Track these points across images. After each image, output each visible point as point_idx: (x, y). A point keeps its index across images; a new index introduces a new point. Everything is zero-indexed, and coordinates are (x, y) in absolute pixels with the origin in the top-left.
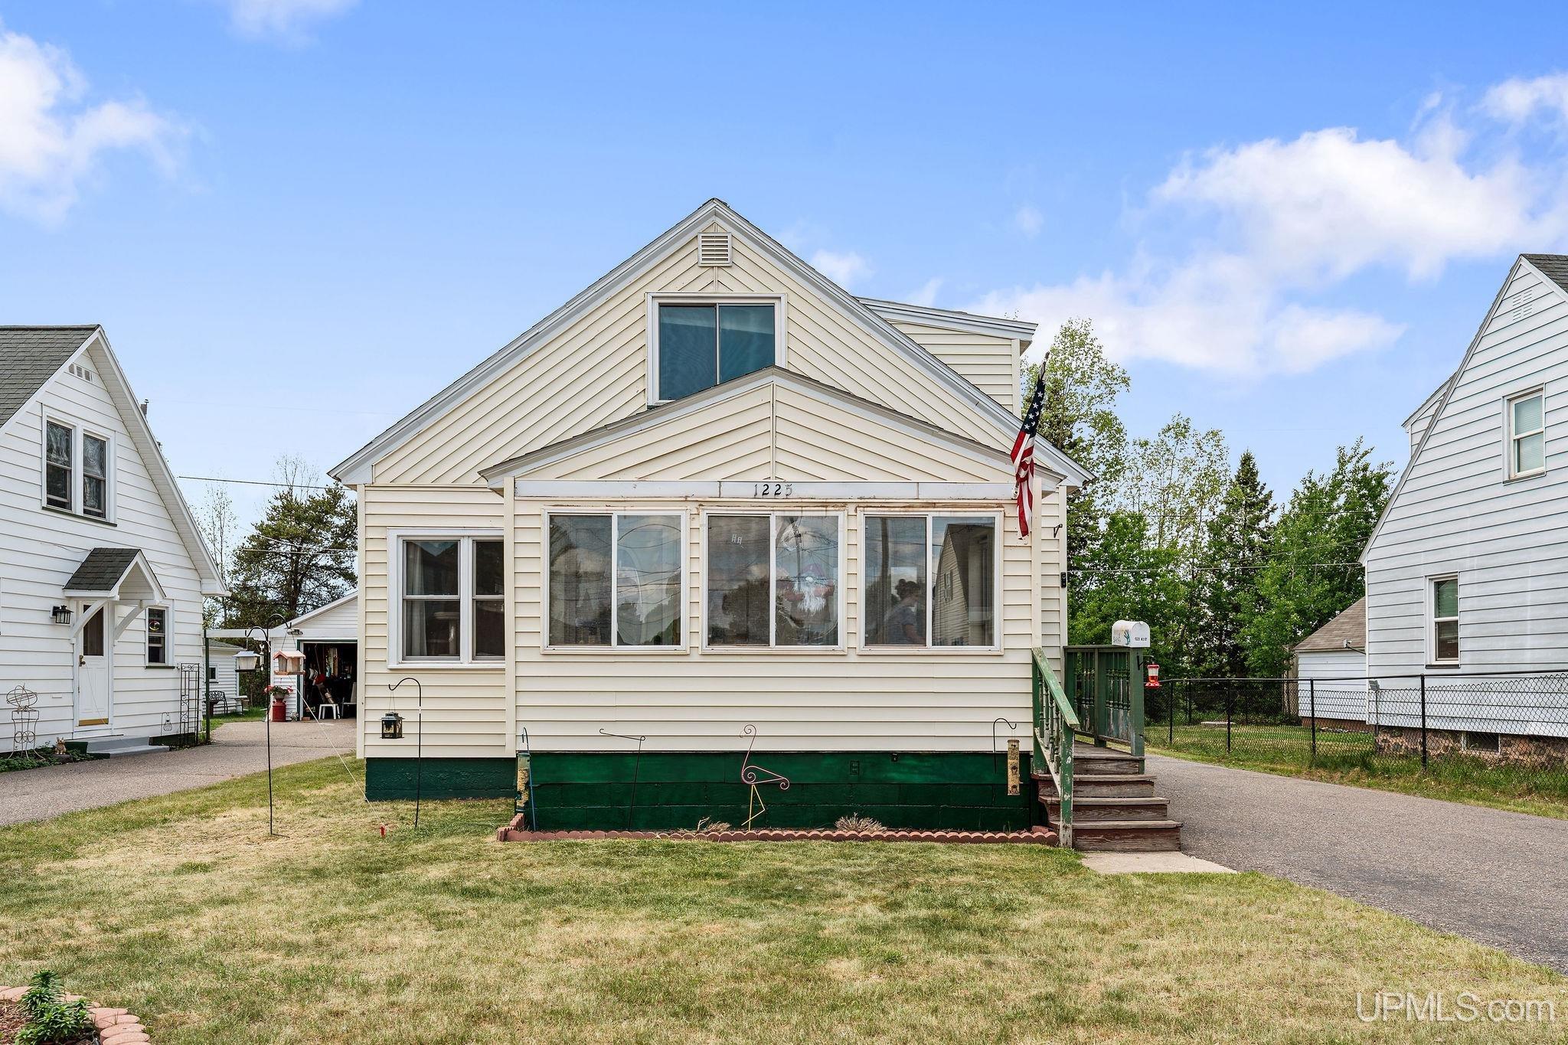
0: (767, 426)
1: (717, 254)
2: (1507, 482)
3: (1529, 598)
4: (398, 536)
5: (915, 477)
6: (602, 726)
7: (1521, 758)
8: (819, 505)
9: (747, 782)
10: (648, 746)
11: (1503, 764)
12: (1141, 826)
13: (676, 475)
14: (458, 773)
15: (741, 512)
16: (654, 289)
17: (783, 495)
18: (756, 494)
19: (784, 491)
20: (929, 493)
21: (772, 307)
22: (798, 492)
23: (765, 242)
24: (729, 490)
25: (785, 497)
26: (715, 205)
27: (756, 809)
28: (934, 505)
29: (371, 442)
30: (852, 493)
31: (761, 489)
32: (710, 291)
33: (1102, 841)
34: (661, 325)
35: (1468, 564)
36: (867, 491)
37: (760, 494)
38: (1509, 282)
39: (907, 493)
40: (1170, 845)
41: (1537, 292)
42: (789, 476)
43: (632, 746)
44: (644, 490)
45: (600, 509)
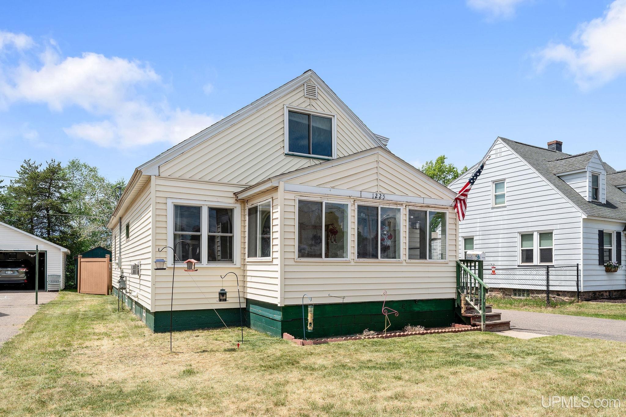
0: (375, 171)
1: (311, 92)
2: (492, 208)
3: (500, 245)
4: (172, 203)
5: (423, 196)
6: (329, 292)
7: (496, 295)
8: (394, 203)
9: (384, 314)
10: (346, 301)
11: (489, 297)
12: (501, 322)
13: (345, 187)
14: (200, 317)
15: (369, 204)
16: (287, 103)
17: (382, 199)
18: (373, 197)
19: (382, 197)
20: (428, 201)
21: (331, 119)
22: (387, 197)
23: (330, 92)
24: (364, 195)
25: (383, 199)
26: (311, 72)
27: (388, 324)
28: (429, 207)
29: (160, 155)
30: (404, 199)
31: (375, 195)
32: (308, 108)
33: (491, 328)
34: (289, 120)
35: (478, 233)
36: (409, 199)
37: (374, 198)
38: (494, 145)
39: (419, 201)
40: (508, 329)
41: (503, 149)
42: (384, 191)
43: (340, 301)
44: (333, 192)
45: (318, 199)
